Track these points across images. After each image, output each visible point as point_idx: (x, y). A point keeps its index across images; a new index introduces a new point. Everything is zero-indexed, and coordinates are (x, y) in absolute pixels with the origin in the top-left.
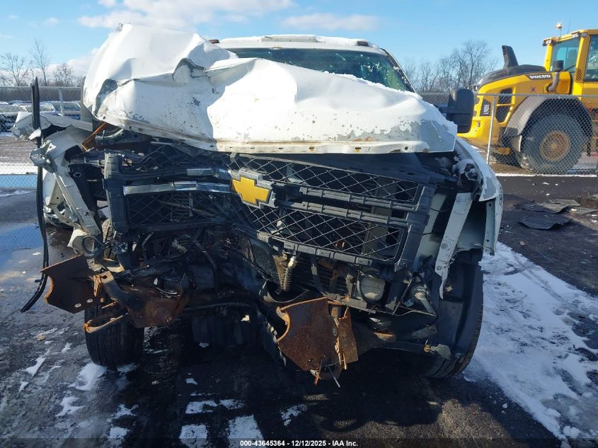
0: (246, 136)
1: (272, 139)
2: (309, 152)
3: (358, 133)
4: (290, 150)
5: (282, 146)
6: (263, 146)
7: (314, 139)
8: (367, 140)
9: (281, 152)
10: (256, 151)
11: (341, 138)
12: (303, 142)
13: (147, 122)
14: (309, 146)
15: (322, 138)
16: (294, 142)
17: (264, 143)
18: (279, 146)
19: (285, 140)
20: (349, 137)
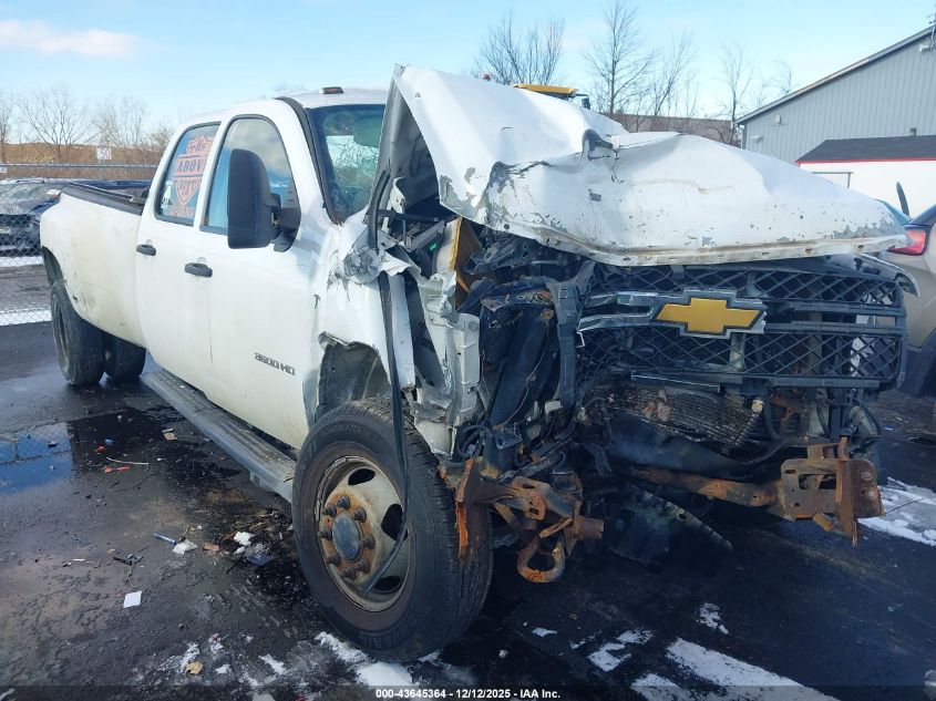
0: (706, 241)
1: (749, 242)
2: (806, 255)
3: (854, 230)
4: (778, 254)
5: (766, 250)
6: (737, 252)
7: (806, 239)
8: (864, 236)
9: (765, 258)
10: (724, 260)
11: (838, 235)
12: (794, 243)
13: (565, 230)
14: (806, 247)
15: (817, 237)
16: (780, 244)
17: (736, 248)
18: (761, 250)
19: (769, 242)
20: (846, 234)
